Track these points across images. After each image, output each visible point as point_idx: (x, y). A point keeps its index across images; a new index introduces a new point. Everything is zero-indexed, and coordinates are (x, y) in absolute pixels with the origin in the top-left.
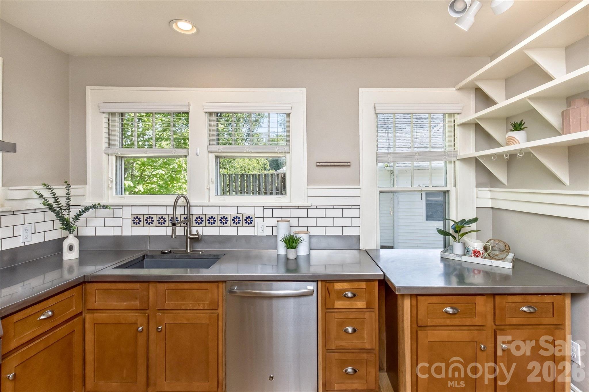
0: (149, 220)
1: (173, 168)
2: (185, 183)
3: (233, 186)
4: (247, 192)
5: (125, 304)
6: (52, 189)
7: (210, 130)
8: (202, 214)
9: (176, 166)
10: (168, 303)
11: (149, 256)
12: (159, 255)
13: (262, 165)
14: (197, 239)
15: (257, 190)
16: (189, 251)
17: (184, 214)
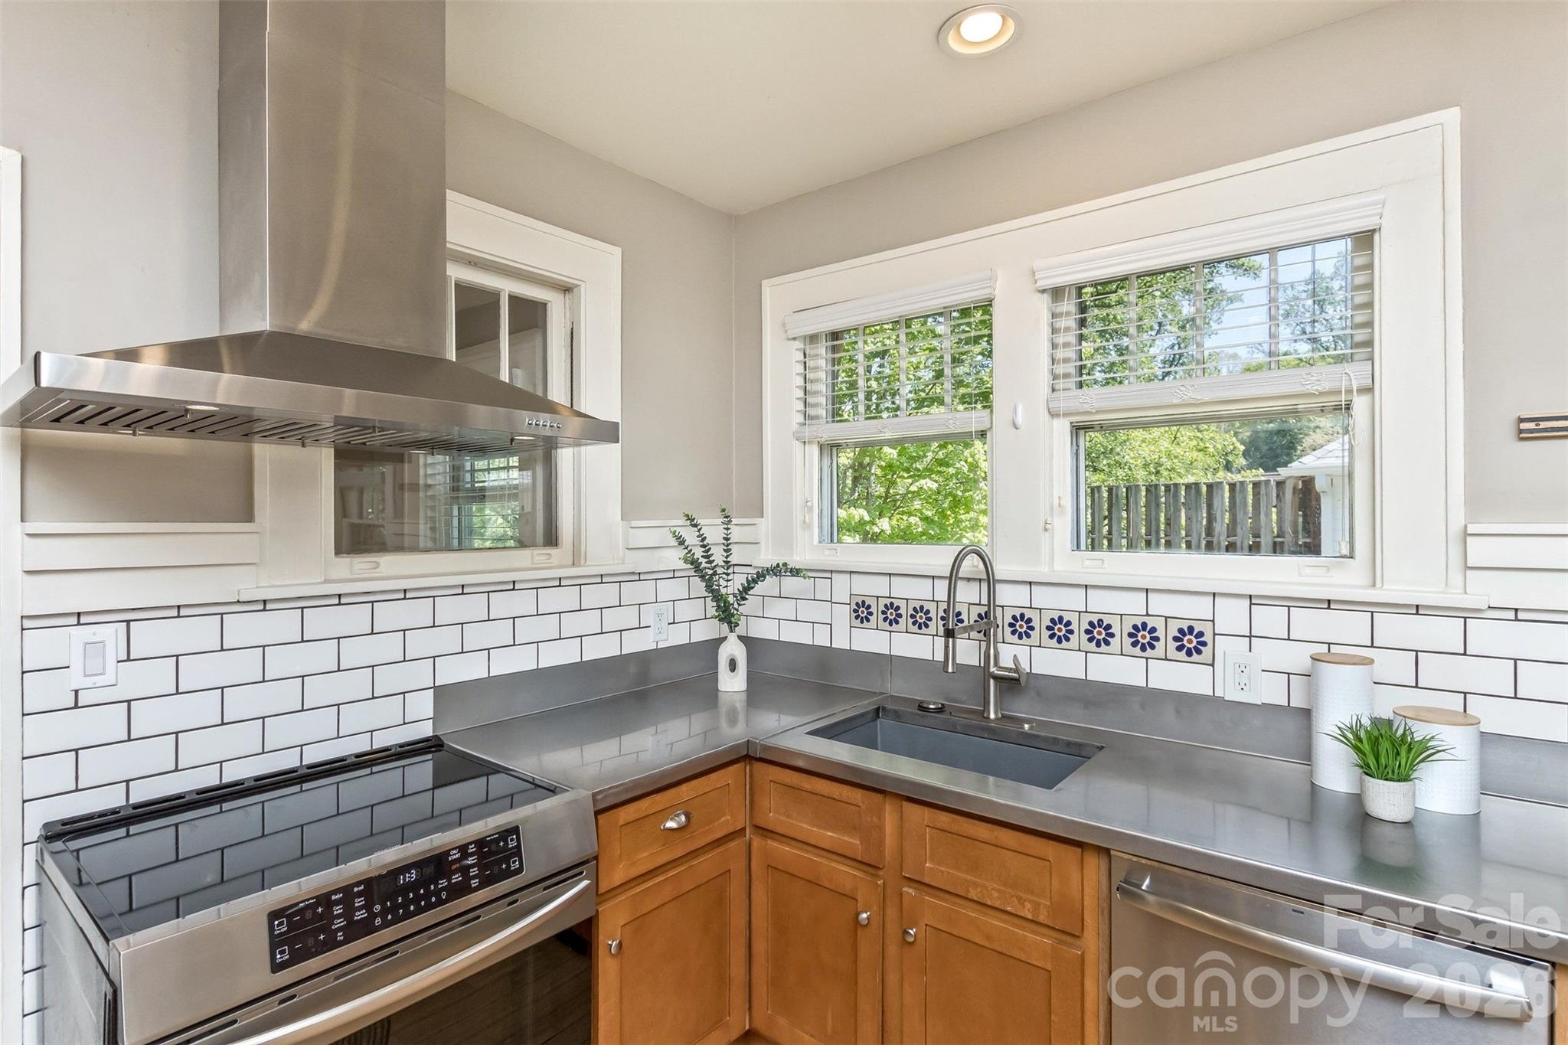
0: (892, 614)
1: (957, 473)
2: (984, 512)
3: (1119, 523)
4: (1167, 538)
5: (829, 836)
6: (699, 527)
7: (1054, 346)
8: (1031, 608)
9: (963, 468)
10: (931, 866)
11: (889, 710)
12: (911, 713)
13: (1215, 453)
14: (1012, 684)
15: (1200, 535)
16: (992, 716)
17: (980, 604)
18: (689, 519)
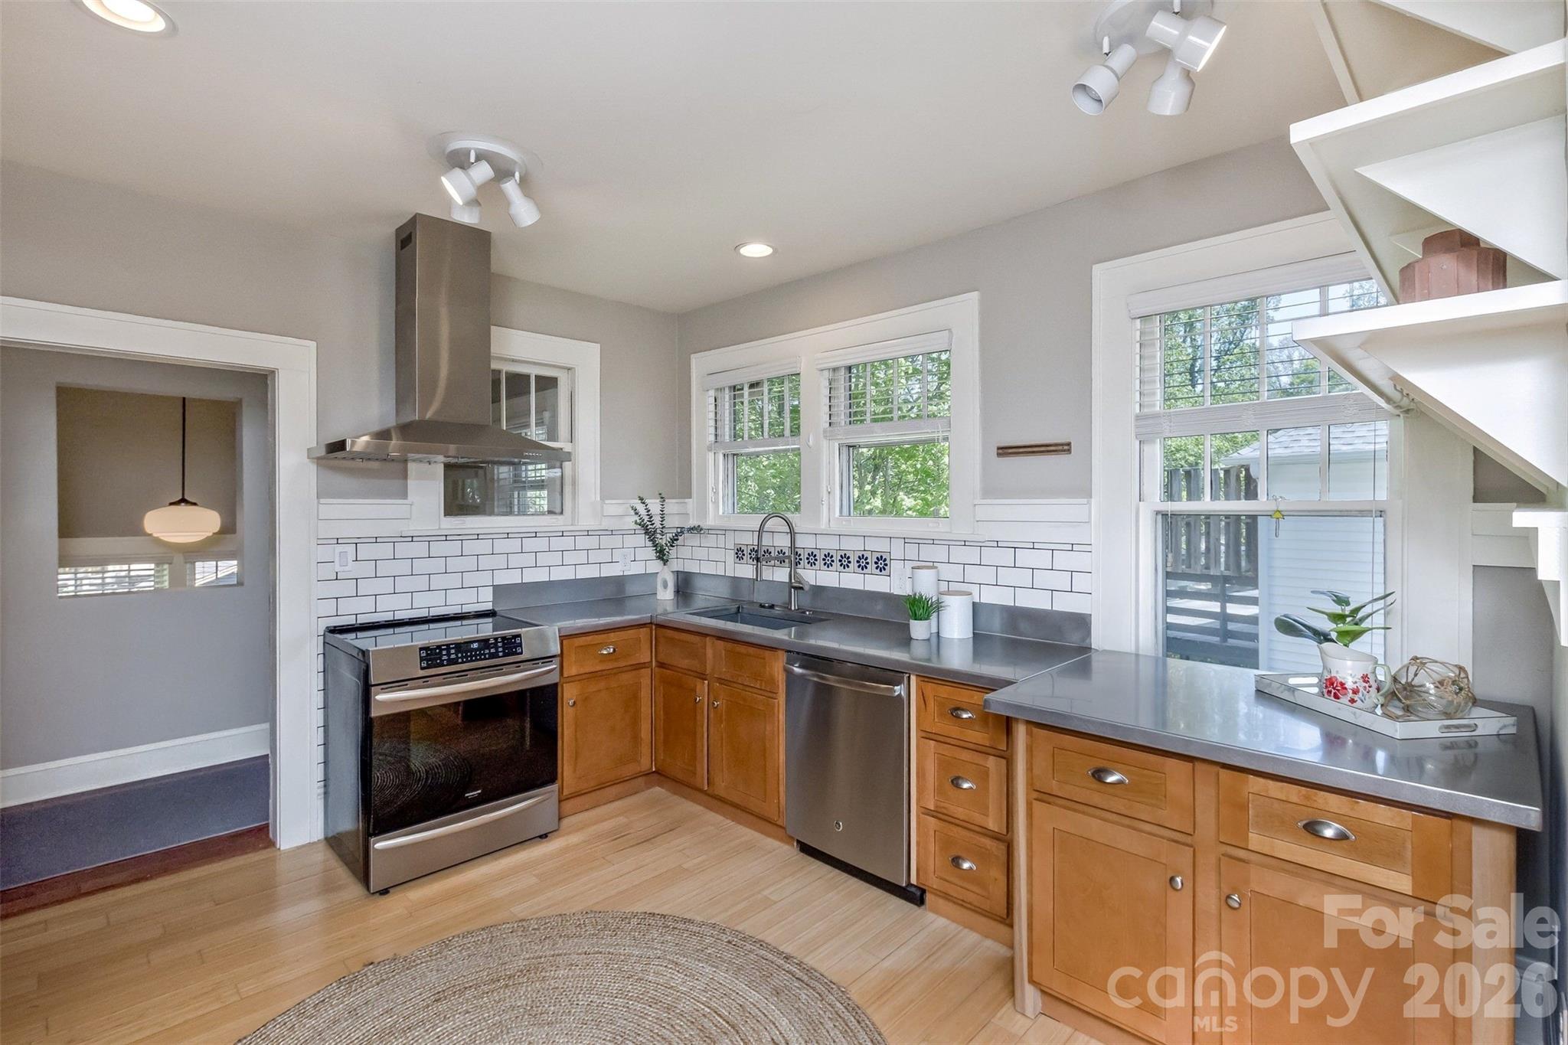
0: (754, 555)
6: (646, 504)
8: (815, 548)
10: (725, 670)
11: (744, 608)
12: (754, 609)
16: (793, 608)
18: (641, 499)
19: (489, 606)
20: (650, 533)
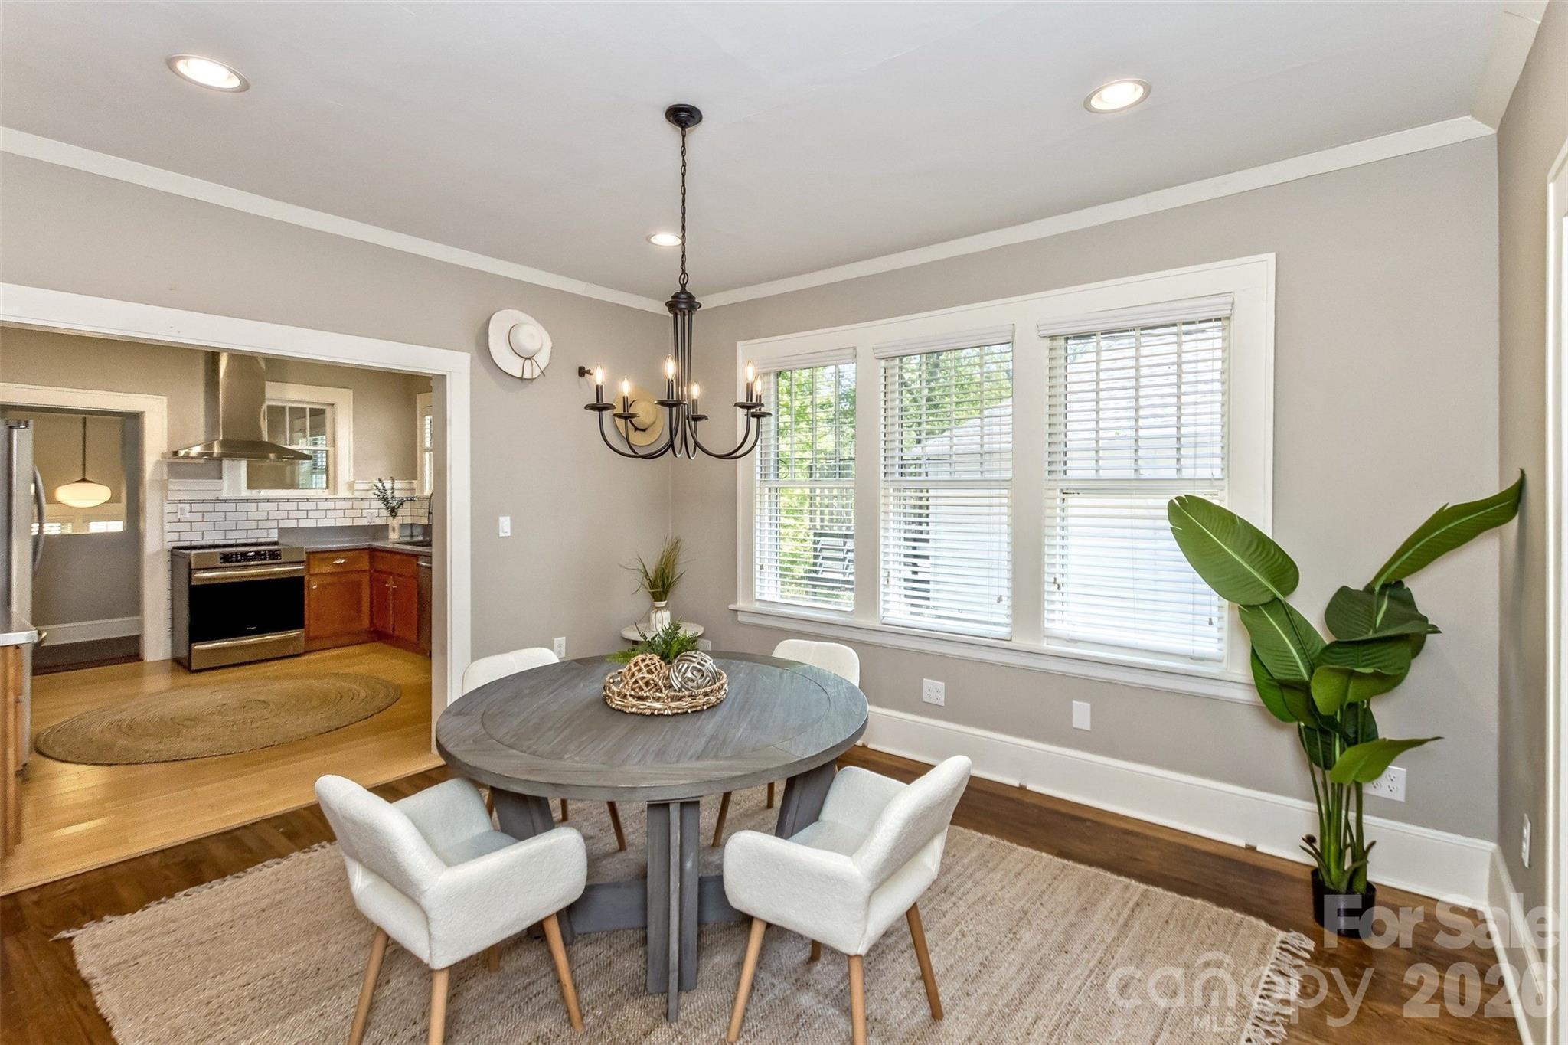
18: (380, 480)
19: (276, 540)
20: (385, 499)
